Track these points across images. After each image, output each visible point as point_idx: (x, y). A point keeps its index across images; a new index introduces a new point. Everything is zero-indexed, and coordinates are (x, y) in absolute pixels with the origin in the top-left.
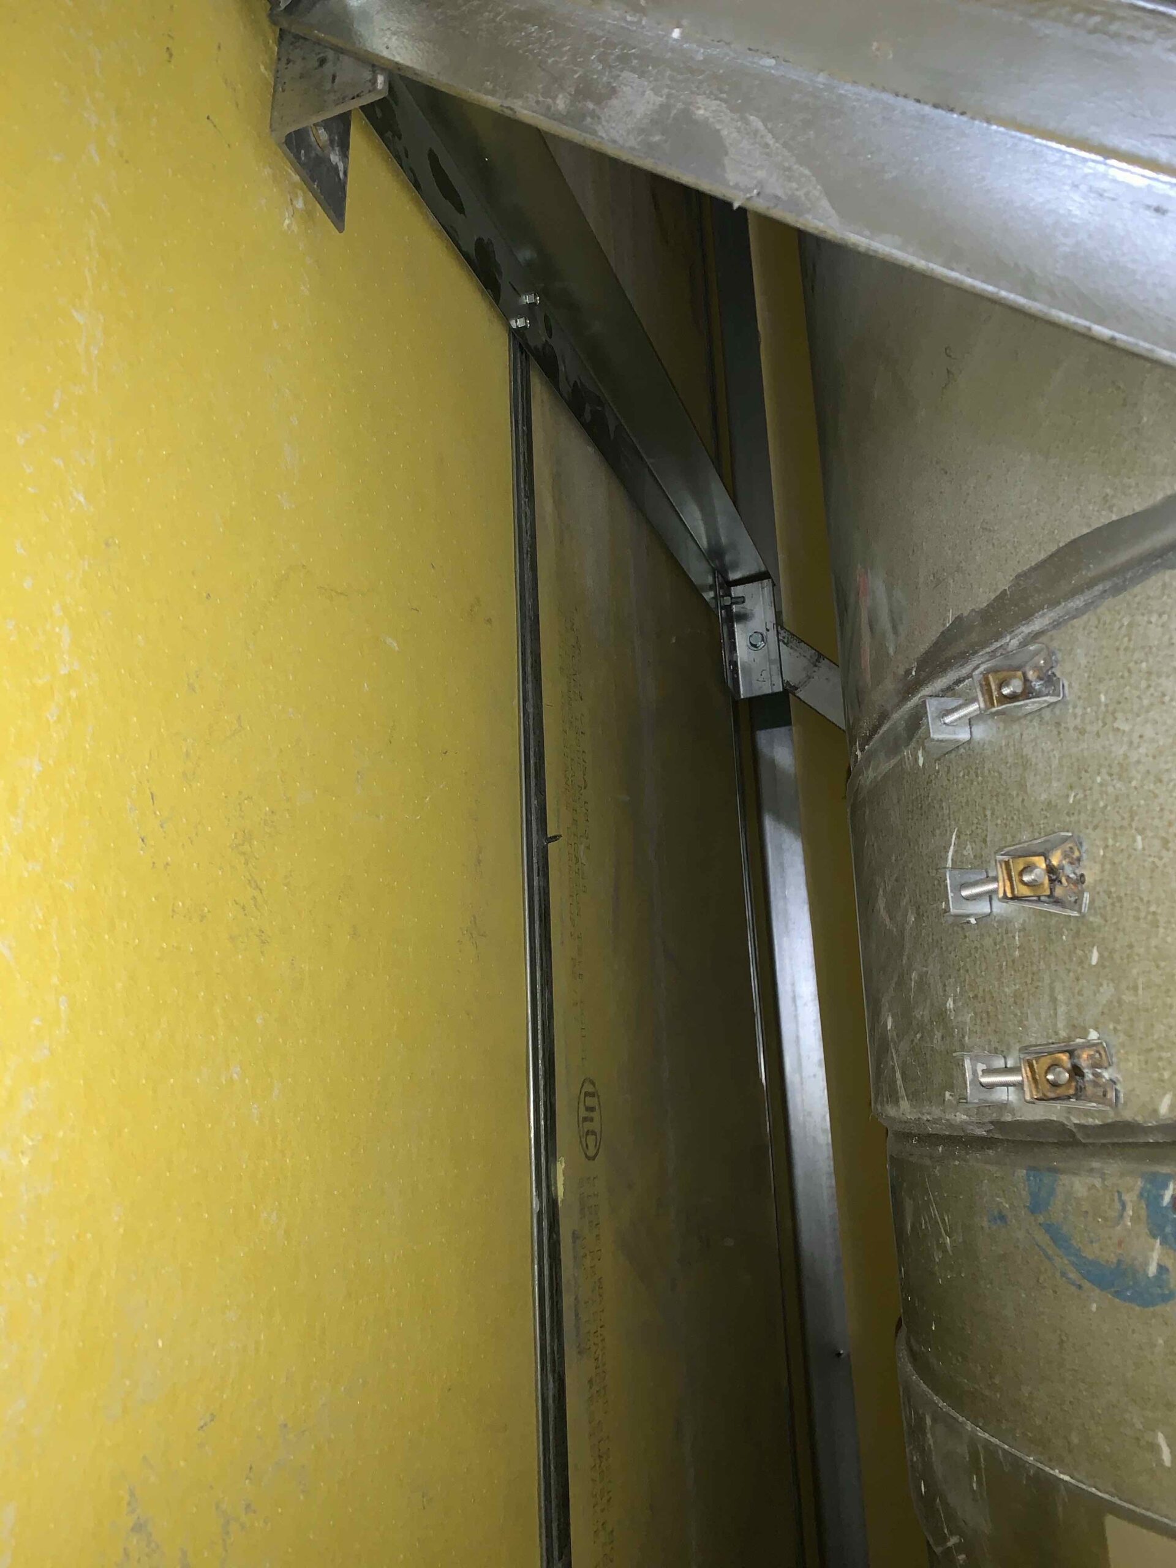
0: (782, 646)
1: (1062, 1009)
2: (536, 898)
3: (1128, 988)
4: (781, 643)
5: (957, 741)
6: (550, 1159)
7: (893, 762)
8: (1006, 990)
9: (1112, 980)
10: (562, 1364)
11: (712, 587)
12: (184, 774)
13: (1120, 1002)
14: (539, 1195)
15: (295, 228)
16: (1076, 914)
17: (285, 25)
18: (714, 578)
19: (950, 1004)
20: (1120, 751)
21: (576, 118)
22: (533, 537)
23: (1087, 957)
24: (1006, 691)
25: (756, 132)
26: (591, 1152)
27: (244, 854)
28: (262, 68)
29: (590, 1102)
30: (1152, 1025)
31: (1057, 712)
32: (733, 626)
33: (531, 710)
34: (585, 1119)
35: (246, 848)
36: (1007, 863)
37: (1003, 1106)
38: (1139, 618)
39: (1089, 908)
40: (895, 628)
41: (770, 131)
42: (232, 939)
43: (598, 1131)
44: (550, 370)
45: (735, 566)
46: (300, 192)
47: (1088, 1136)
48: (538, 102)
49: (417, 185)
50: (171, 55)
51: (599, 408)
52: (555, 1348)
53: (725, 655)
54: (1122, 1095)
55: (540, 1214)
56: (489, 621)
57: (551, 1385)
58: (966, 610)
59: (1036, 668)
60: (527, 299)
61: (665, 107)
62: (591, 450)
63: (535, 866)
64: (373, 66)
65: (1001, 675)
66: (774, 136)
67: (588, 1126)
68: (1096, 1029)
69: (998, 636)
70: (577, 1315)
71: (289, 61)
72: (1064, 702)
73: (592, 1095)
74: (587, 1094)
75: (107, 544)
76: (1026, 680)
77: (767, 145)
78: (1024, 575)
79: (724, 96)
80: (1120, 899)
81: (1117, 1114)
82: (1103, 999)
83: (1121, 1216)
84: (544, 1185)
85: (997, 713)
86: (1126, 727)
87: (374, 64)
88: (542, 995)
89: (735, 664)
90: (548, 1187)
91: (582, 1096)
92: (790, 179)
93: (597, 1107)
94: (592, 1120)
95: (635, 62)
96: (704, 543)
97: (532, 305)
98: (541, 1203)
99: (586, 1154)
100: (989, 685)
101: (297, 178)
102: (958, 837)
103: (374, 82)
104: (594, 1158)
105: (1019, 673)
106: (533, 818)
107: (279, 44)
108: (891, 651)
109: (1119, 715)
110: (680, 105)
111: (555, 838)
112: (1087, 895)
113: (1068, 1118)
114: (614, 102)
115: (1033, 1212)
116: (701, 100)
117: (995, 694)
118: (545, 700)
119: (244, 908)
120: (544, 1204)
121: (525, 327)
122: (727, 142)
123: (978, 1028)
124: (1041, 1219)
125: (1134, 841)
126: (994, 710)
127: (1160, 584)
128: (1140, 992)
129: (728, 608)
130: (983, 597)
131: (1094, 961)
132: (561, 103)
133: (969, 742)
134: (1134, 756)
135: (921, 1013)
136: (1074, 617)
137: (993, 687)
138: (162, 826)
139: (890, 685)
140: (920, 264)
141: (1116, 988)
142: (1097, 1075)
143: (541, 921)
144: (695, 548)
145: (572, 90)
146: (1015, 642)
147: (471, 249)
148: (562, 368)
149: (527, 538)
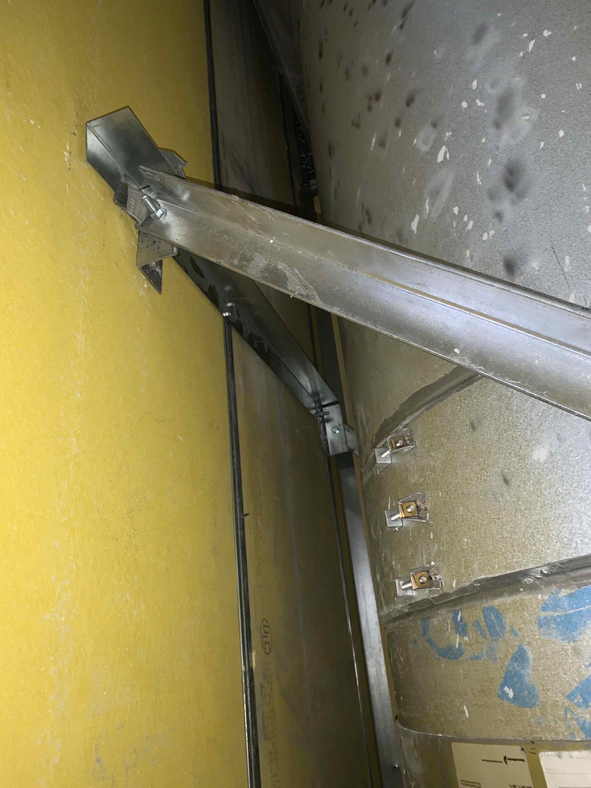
0: (347, 432)
1: (425, 556)
2: (240, 540)
3: (441, 545)
4: (346, 431)
5: (387, 464)
6: (249, 651)
7: (371, 473)
8: (409, 553)
9: (437, 543)
10: (257, 741)
11: (314, 408)
12: (111, 488)
13: (440, 550)
14: (245, 665)
15: (144, 294)
16: (425, 521)
17: (141, 230)
18: (315, 404)
19: (394, 563)
20: (432, 463)
21: (241, 267)
22: (235, 394)
23: (430, 536)
24: (398, 445)
25: (297, 274)
26: (268, 651)
27: (130, 517)
28: (133, 243)
29: (267, 629)
30: (449, 557)
31: (415, 451)
32: (325, 425)
33: (236, 462)
34: (264, 637)
35: (131, 515)
36: (402, 505)
37: (411, 597)
38: (434, 418)
39: (429, 519)
40: (368, 424)
41: (301, 274)
42: (126, 547)
43: (270, 642)
44: (240, 330)
45: (324, 400)
46: (146, 282)
47: (436, 602)
48: (228, 261)
49: (186, 271)
50: (104, 246)
51: (260, 342)
52: (254, 733)
53: (322, 436)
54: (443, 583)
55: (245, 673)
56: (218, 428)
57: (252, 749)
58: (387, 417)
59: (408, 436)
60: (229, 305)
61: (269, 265)
62: (258, 358)
63: (239, 527)
64: (172, 245)
65: (396, 439)
66: (302, 275)
67: (266, 639)
68: (434, 561)
69: (397, 426)
70: (263, 722)
71: (142, 241)
72: (416, 447)
73: (267, 626)
74: (264, 626)
75: (86, 410)
76: (405, 440)
77: (300, 278)
78: (402, 405)
79: (287, 262)
80: (437, 514)
81: (443, 591)
82: (435, 550)
83: (447, 629)
84: (247, 661)
85: (395, 452)
86: (433, 455)
87: (173, 244)
88: (244, 581)
89: (327, 441)
90: (249, 662)
91: (262, 627)
92: (307, 289)
93: (269, 632)
94: (267, 637)
95: (259, 250)
96: (310, 390)
97: (231, 307)
98: (246, 668)
99: (265, 652)
100: (392, 443)
101: (144, 277)
102: (391, 499)
103: (173, 250)
104: (268, 654)
105: (402, 438)
106: (238, 506)
107: (139, 235)
108: (367, 433)
109: (431, 451)
110: (273, 265)
111: (247, 515)
112: (428, 514)
113: (429, 596)
114: (253, 262)
115: (424, 636)
116: (280, 263)
117: (394, 446)
118: (242, 458)
119: (130, 537)
120: (247, 669)
121: (229, 316)
122: (288, 277)
123: (402, 570)
124: (426, 638)
125: (439, 493)
126: (394, 451)
127: (438, 407)
128: (445, 546)
129: (322, 417)
130: (392, 413)
131: (432, 537)
132: (236, 262)
133: (391, 463)
134: (436, 465)
135: (386, 570)
136: (417, 419)
137: (393, 444)
138: (104, 506)
139: (368, 445)
140: (345, 316)
141: (439, 546)
142: (436, 578)
143: (242, 549)
144: (307, 393)
145: (239, 258)
146: (401, 428)
147: (207, 290)
148: (244, 328)
149: (232, 395)
